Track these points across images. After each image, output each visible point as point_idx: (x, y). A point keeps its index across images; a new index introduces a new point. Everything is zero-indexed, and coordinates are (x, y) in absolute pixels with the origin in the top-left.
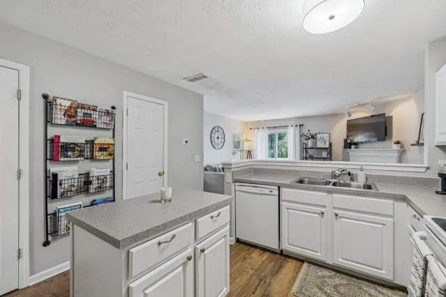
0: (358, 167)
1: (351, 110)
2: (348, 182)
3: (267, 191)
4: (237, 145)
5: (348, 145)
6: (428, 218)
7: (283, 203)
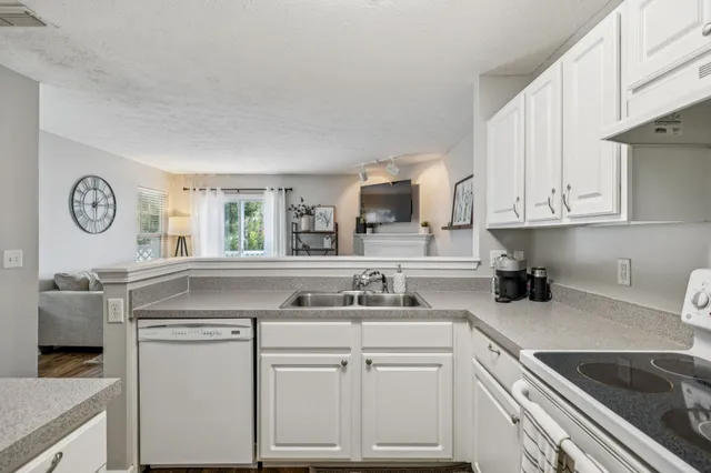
0: (394, 266)
1: (368, 170)
2: (379, 292)
3: (226, 333)
4: (151, 224)
5: (362, 227)
6: (527, 354)
7: (262, 355)
